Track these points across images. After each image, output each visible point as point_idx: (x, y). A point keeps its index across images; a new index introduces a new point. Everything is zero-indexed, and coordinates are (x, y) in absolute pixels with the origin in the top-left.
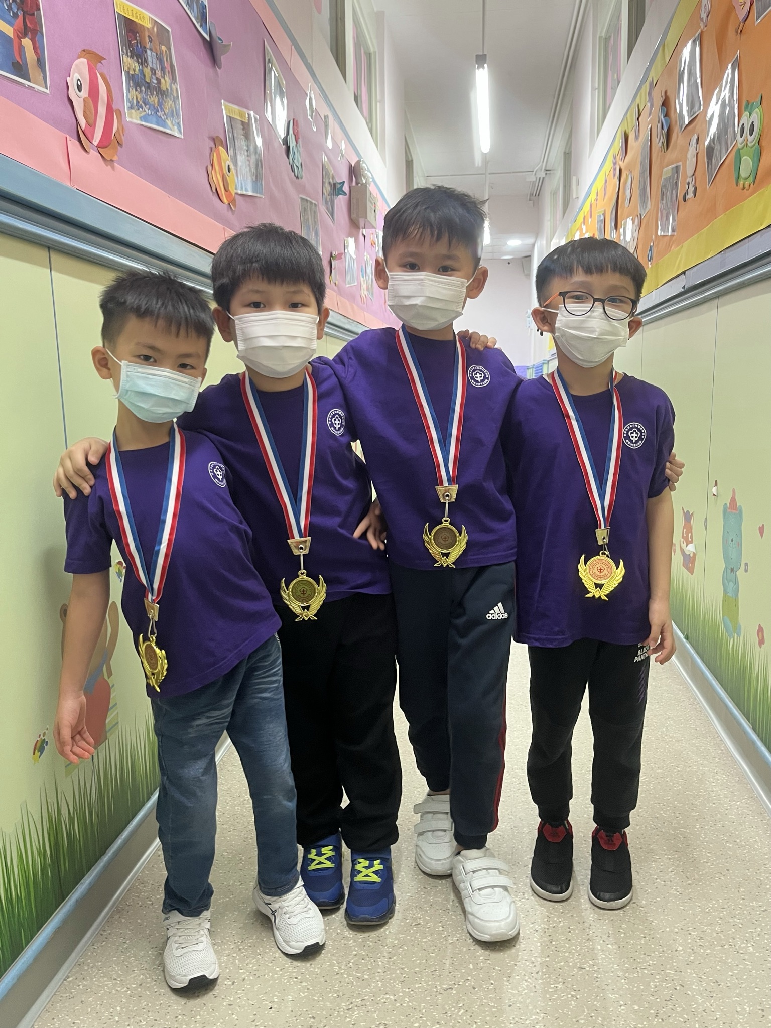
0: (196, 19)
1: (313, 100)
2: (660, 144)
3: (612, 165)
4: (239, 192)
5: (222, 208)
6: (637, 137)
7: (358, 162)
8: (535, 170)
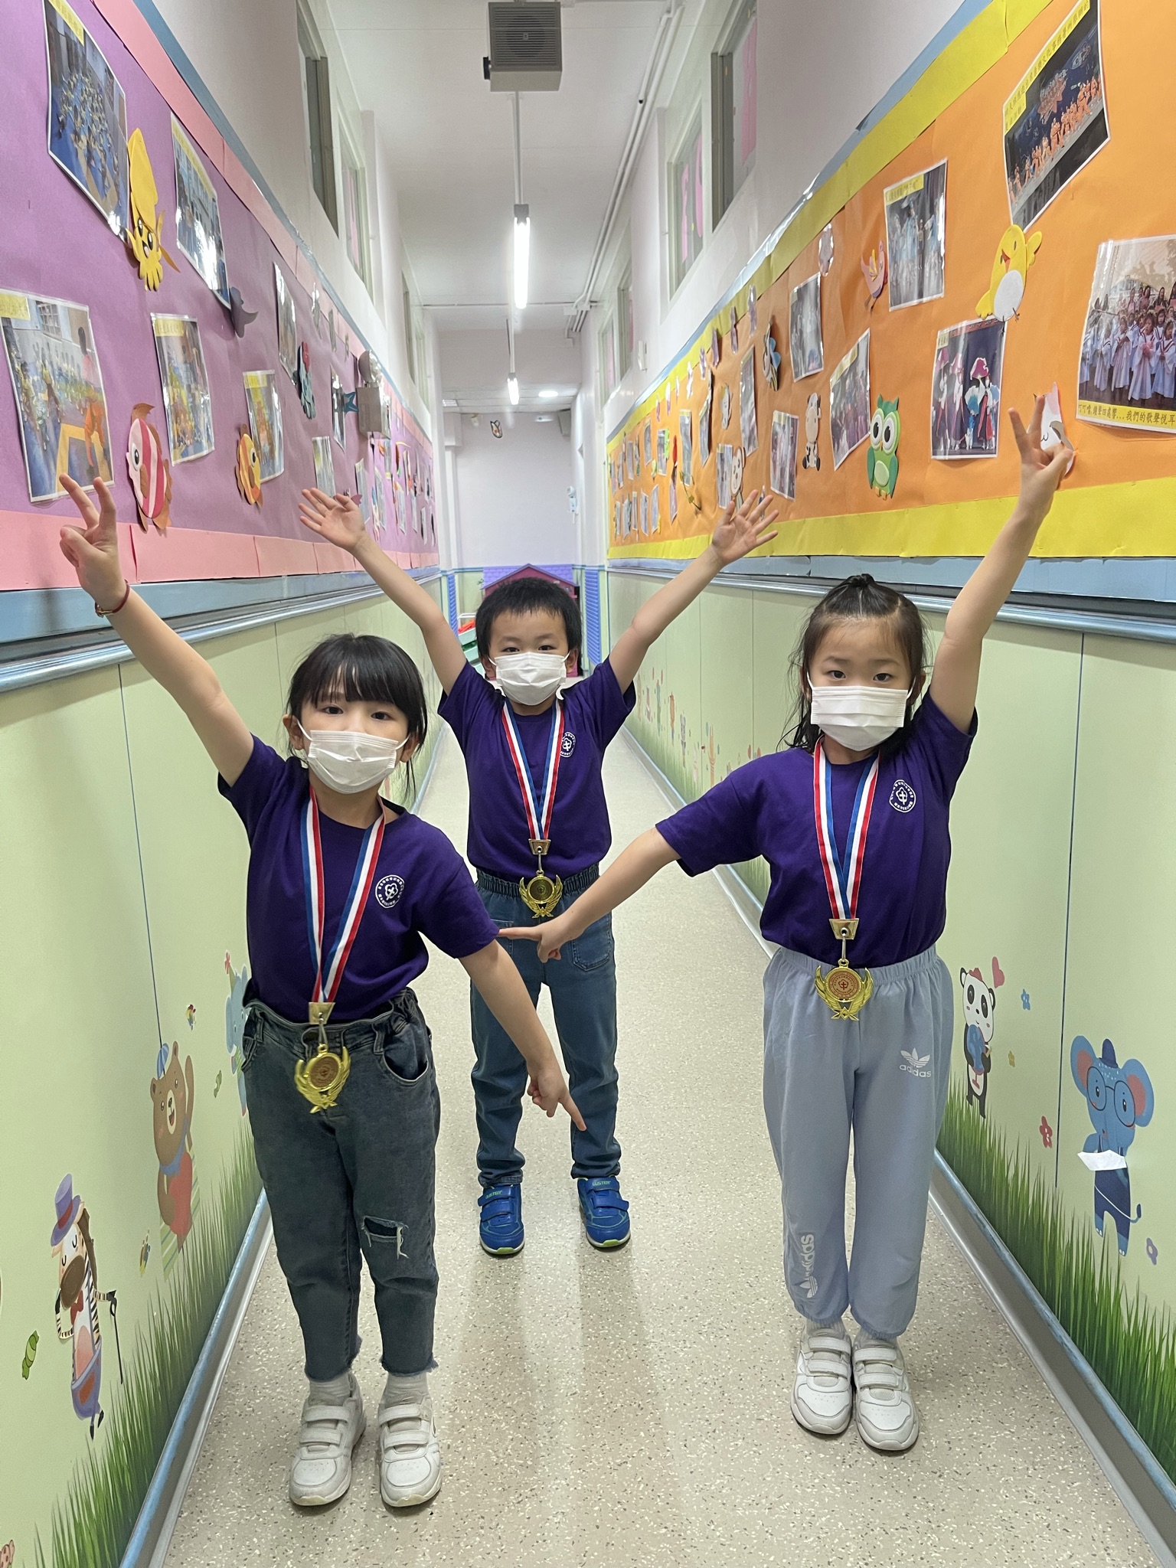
2: (768, 379)
3: (700, 360)
5: (248, 510)
6: (736, 347)
8: (577, 302)
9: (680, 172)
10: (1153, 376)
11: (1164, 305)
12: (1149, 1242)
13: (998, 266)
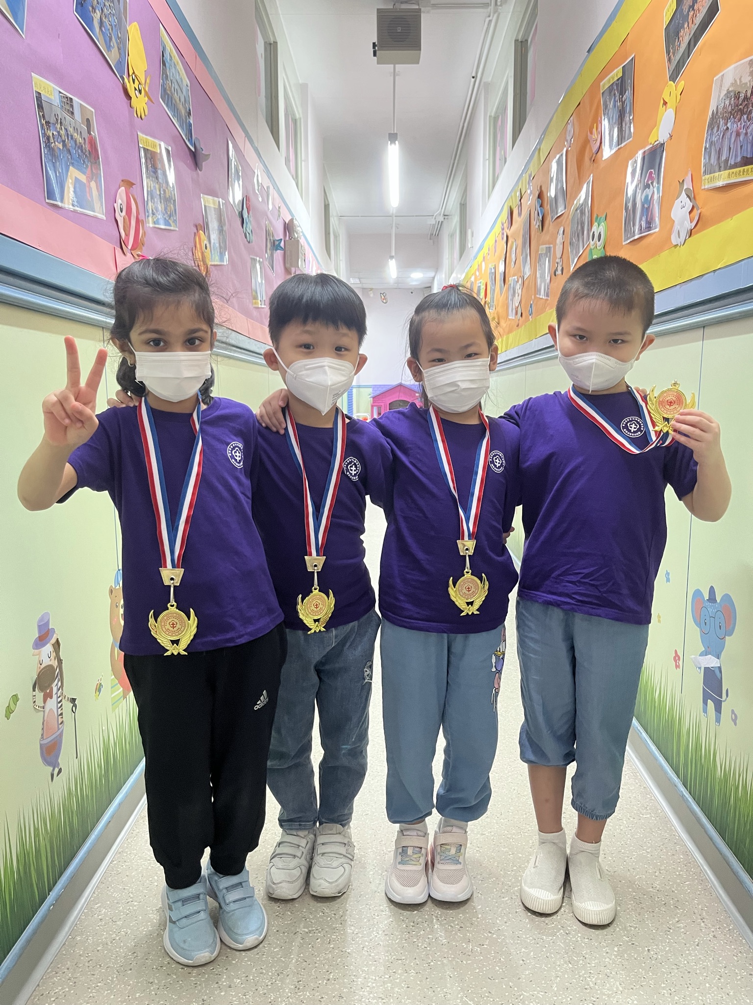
0: (186, 136)
1: (260, 176)
2: (537, 227)
3: (501, 230)
4: (213, 263)
6: (520, 214)
7: (292, 221)
8: (435, 215)
9: (496, 121)
10: (741, 147)
11: (747, 101)
12: (733, 712)
13: (661, 108)
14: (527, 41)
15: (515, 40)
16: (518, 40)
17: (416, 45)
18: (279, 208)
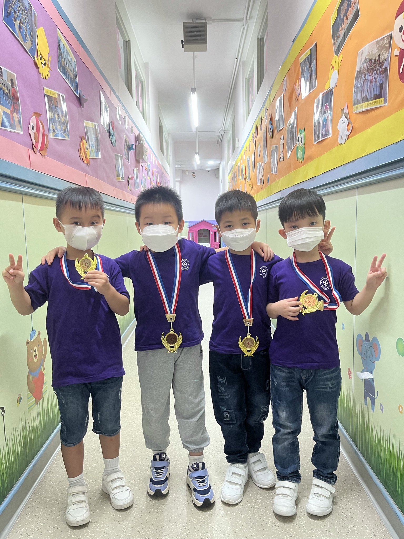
0: (74, 89)
1: (120, 111)
2: (270, 135)
3: (252, 138)
4: (91, 157)
5: (84, 165)
6: (261, 129)
7: (139, 134)
8: (219, 131)
9: (249, 81)
10: (373, 89)
11: (376, 63)
12: (381, 404)
13: (331, 70)
14: (263, 38)
15: (257, 38)
16: (259, 38)
17: (204, 41)
18: (132, 128)
